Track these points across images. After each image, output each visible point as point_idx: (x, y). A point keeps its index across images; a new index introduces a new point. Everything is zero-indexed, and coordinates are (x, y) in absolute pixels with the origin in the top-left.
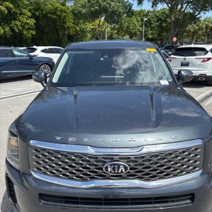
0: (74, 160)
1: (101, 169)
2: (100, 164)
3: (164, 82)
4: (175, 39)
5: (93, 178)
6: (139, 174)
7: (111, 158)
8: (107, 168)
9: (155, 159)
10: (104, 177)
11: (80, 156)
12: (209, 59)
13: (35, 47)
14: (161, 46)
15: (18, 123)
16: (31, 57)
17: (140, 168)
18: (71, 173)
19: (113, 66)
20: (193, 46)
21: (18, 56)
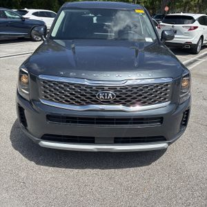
0: (74, 89)
1: (95, 96)
2: (94, 93)
3: (149, 40)
4: (167, 9)
5: (88, 103)
6: (123, 101)
7: (102, 88)
8: (99, 96)
9: (135, 90)
10: (97, 102)
11: (79, 86)
12: (195, 28)
13: (26, 9)
14: (153, 15)
15: (27, 64)
16: (24, 19)
17: (123, 96)
18: (72, 99)
19: (105, 27)
20: (182, 14)
21: (10, 17)
